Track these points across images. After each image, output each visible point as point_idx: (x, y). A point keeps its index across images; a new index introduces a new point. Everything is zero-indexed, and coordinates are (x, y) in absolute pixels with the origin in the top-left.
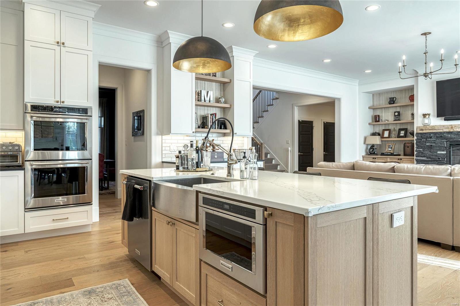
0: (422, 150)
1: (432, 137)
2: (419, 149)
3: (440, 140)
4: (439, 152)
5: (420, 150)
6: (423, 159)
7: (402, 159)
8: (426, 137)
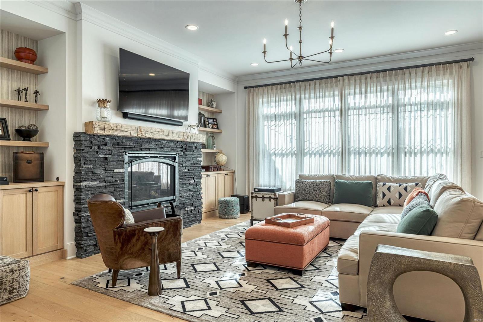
0: (92, 166)
1: (108, 145)
2: (88, 166)
3: (117, 148)
4: (116, 170)
5: (90, 166)
6: (95, 184)
7: (39, 189)
8: (98, 143)
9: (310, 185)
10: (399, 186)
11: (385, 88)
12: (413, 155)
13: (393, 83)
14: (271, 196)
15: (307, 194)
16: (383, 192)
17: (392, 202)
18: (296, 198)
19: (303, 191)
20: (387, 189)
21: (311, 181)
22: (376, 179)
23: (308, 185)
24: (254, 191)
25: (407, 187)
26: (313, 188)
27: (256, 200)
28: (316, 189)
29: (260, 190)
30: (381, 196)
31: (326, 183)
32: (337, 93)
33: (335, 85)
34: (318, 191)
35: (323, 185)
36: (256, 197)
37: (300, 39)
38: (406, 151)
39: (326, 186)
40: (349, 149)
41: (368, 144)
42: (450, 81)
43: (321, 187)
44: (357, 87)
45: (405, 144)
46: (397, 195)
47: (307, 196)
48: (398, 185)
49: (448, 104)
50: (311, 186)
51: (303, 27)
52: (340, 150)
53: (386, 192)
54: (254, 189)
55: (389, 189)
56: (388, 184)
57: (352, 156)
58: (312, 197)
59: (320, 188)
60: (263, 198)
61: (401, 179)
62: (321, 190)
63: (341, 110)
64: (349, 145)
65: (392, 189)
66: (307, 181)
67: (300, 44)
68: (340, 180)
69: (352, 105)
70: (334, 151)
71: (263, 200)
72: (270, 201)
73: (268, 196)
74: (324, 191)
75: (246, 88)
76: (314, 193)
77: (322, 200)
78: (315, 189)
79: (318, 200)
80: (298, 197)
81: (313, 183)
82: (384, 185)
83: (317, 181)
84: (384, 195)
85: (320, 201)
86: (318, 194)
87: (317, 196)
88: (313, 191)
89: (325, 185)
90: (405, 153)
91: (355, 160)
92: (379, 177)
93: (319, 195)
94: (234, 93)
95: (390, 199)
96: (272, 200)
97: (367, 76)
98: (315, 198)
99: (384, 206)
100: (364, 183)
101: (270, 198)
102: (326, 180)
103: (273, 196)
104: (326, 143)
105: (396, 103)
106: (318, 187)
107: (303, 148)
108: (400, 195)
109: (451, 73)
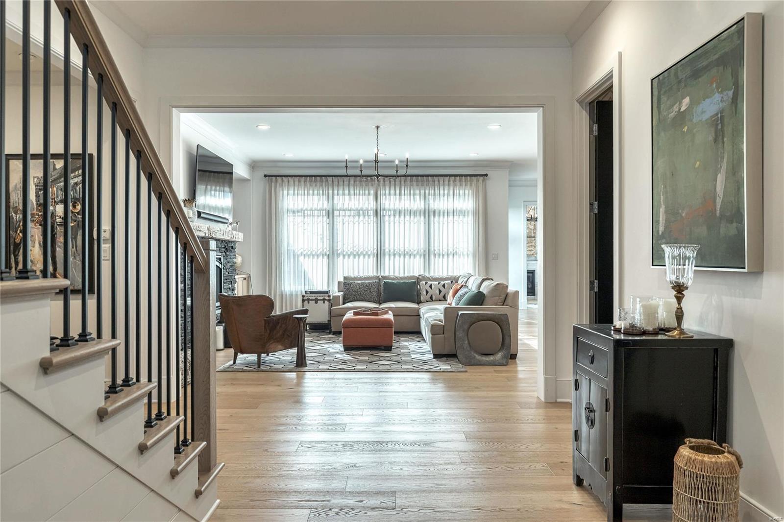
10: (439, 284)
11: (418, 192)
12: (441, 256)
13: (425, 188)
14: (325, 297)
15: (358, 295)
16: (426, 290)
17: (434, 298)
18: (346, 300)
19: (353, 292)
20: (429, 287)
21: (360, 282)
22: (418, 278)
23: (357, 286)
24: (306, 294)
25: (444, 284)
26: (363, 289)
27: (309, 303)
29: (312, 293)
30: (425, 293)
31: (375, 284)
32: (372, 192)
33: (370, 184)
34: (368, 291)
35: (372, 285)
36: (308, 300)
38: (436, 253)
40: (384, 250)
41: (402, 246)
42: (470, 191)
43: (371, 287)
44: (392, 188)
45: (434, 246)
46: (438, 292)
48: (437, 283)
49: (468, 212)
50: (361, 286)
52: (375, 251)
53: (429, 289)
54: (306, 292)
55: (431, 286)
56: (430, 283)
57: (387, 257)
59: (370, 289)
60: (316, 301)
61: (438, 278)
62: (372, 290)
63: (377, 211)
64: (384, 246)
65: (433, 286)
66: (356, 282)
68: (387, 280)
69: (387, 206)
70: (369, 253)
71: (316, 302)
72: (324, 302)
73: (322, 298)
74: (374, 291)
75: (265, 176)
76: (365, 294)
77: (373, 299)
78: (366, 289)
80: (348, 299)
81: (363, 284)
82: (426, 283)
83: (367, 281)
84: (427, 292)
85: (370, 300)
86: (369, 294)
88: (363, 291)
89: (375, 286)
90: (435, 255)
91: (390, 261)
92: (420, 277)
94: (249, 180)
95: (432, 295)
96: (326, 301)
98: (366, 298)
99: (427, 301)
100: (410, 283)
101: (324, 300)
102: (375, 281)
103: (327, 298)
104: (361, 243)
105: (427, 208)
106: (368, 287)
107: (336, 248)
108: (440, 291)
109: (471, 185)
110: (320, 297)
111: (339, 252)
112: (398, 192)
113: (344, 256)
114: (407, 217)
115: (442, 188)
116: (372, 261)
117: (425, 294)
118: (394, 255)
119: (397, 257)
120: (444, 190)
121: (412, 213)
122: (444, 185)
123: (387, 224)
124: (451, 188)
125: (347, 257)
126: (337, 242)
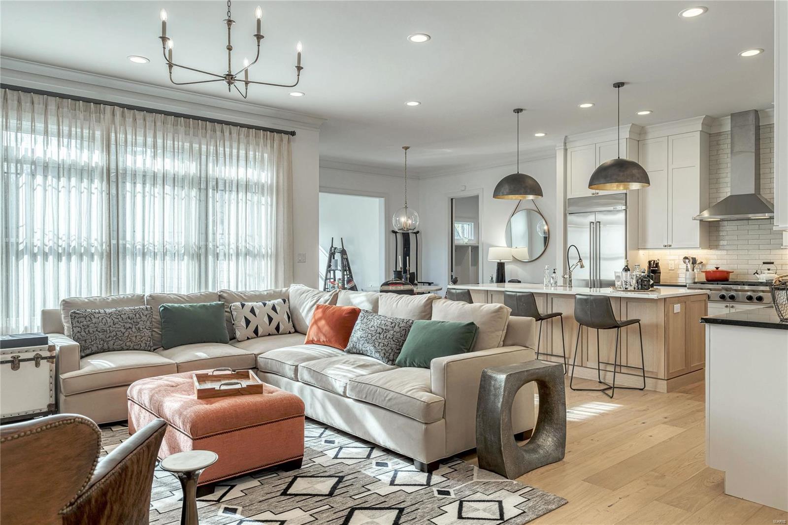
9: (114, 319)
10: (265, 305)
14: (40, 353)
15: (111, 339)
16: (245, 318)
17: (260, 332)
19: (100, 334)
20: (250, 312)
22: (220, 297)
23: (109, 320)
25: (274, 305)
26: (123, 324)
28: (130, 325)
30: (243, 323)
31: (147, 312)
32: (98, 134)
33: (94, 117)
34: (134, 330)
35: (142, 316)
37: (229, 43)
39: (148, 316)
40: (124, 245)
41: (159, 238)
43: (139, 320)
46: (266, 320)
47: (112, 343)
48: (262, 304)
50: (117, 320)
51: (234, 22)
52: (105, 247)
55: (252, 311)
56: (249, 304)
57: (130, 259)
58: (121, 343)
59: (138, 323)
60: (15, 363)
62: (140, 326)
65: (257, 311)
67: (228, 51)
68: (170, 304)
70: (92, 250)
72: (37, 365)
73: (31, 355)
74: (145, 328)
76: (126, 335)
77: (143, 345)
78: (128, 325)
79: (135, 347)
80: (88, 348)
82: (242, 306)
83: (128, 309)
84: (248, 322)
85: (138, 347)
86: (135, 335)
87: (134, 338)
88: (123, 330)
89: (146, 316)
93: (136, 337)
95: (257, 325)
96: (43, 362)
97: (156, 118)
98: (128, 344)
99: (248, 339)
101: (37, 360)
102: (143, 307)
103: (46, 354)
104: (73, 232)
105: (203, 175)
106: (134, 319)
107: (13, 240)
108: (270, 319)
109: (272, 147)
110: (28, 353)
111: (21, 247)
112: (150, 140)
113: (34, 256)
114: (168, 189)
115: (227, 144)
116: (97, 267)
117: (245, 325)
118: (144, 255)
119: (149, 260)
120: (231, 147)
121: (177, 181)
122: (231, 139)
123: (128, 195)
124: (242, 146)
125: (39, 258)
126: (18, 228)
